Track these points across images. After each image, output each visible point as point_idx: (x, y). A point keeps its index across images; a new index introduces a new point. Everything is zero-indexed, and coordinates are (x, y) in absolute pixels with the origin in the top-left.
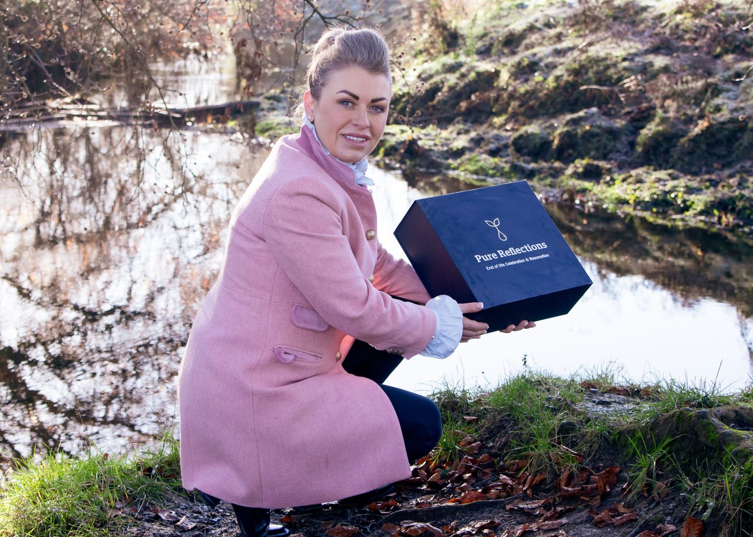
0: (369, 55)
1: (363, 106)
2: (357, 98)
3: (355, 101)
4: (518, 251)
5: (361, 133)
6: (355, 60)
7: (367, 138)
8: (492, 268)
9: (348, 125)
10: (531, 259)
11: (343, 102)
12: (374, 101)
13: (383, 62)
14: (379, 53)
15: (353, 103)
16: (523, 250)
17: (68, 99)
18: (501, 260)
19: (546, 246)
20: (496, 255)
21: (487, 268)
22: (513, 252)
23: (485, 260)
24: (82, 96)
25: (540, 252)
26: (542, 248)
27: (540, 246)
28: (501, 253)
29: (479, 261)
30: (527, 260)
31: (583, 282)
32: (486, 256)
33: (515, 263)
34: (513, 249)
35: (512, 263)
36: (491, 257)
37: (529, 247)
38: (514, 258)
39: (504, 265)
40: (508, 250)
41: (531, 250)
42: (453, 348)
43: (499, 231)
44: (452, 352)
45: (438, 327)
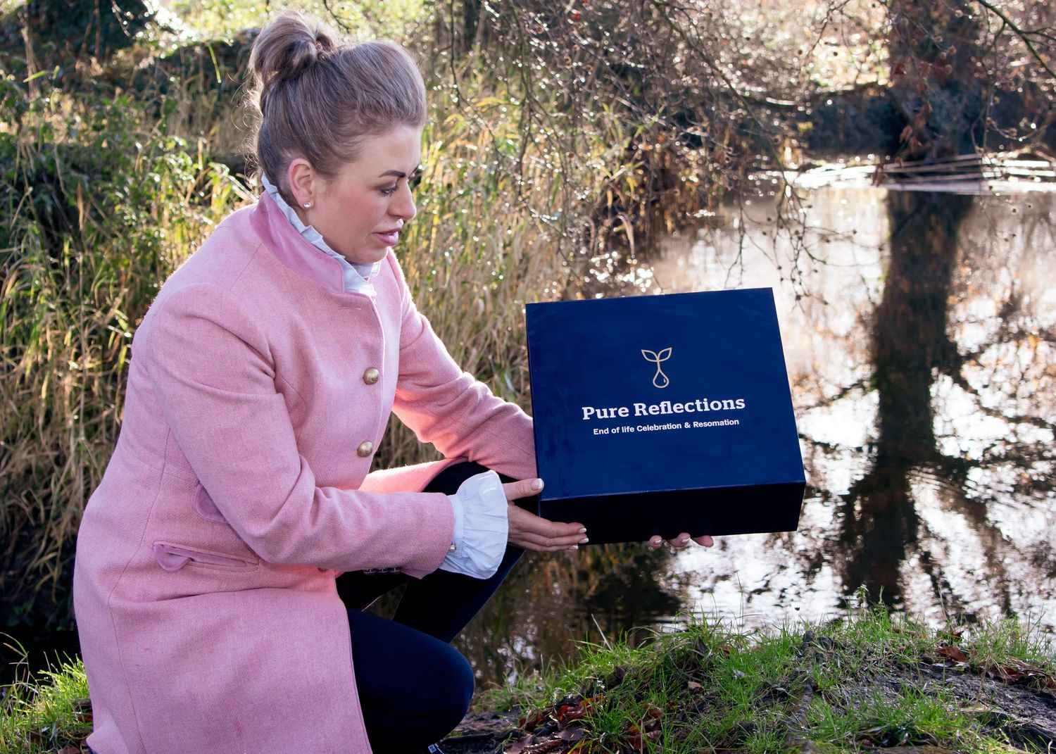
4: (678, 408)
8: (606, 431)
10: (696, 424)
16: (690, 407)
17: (1015, 154)
18: (632, 420)
19: (743, 406)
20: (627, 410)
21: (595, 431)
22: (666, 409)
23: (599, 416)
24: (1033, 150)
25: (722, 415)
26: (732, 407)
27: (729, 405)
28: (640, 409)
29: (586, 418)
30: (687, 425)
31: (785, 479)
32: (605, 411)
33: (659, 428)
34: (669, 403)
35: (651, 428)
36: (616, 413)
37: (706, 404)
38: (661, 419)
39: (632, 430)
40: (658, 405)
41: (707, 409)
42: (489, 566)
43: (659, 370)
44: (489, 571)
45: (459, 532)
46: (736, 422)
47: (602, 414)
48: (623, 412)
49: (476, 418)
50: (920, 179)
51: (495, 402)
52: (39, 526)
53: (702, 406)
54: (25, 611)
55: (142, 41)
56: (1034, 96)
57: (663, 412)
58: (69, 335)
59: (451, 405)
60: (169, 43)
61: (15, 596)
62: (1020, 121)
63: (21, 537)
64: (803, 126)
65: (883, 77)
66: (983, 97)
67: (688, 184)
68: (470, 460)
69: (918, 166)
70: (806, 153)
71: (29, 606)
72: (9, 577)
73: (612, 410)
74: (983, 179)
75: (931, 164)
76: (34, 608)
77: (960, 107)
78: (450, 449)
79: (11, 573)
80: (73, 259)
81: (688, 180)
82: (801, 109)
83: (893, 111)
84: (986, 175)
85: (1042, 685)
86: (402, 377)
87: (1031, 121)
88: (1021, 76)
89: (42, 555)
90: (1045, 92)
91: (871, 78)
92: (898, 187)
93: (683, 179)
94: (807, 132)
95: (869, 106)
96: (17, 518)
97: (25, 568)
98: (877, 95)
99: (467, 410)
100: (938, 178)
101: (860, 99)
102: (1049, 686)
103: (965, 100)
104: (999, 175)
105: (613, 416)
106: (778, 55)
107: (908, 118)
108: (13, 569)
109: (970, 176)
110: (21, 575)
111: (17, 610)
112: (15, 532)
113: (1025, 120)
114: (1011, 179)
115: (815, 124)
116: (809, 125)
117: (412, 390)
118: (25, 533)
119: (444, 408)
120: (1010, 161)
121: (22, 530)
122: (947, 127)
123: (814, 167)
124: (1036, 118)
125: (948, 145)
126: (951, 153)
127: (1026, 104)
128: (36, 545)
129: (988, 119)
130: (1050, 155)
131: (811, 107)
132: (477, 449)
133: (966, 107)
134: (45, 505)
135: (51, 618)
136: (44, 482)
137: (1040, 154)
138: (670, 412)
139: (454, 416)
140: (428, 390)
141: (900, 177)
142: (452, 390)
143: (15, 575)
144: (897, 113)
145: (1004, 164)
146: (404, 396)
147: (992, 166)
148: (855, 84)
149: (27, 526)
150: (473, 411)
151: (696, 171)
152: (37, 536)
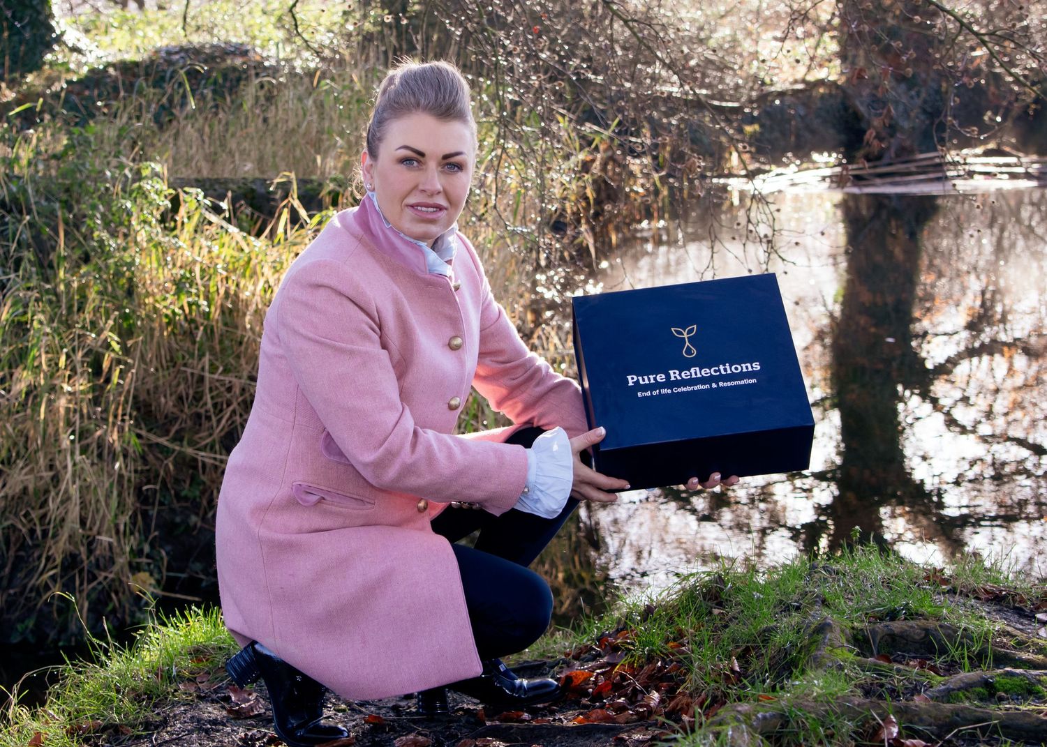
0: (437, 95)
1: (432, 165)
2: (422, 154)
3: (421, 159)
4: (705, 372)
5: (430, 201)
6: (418, 105)
7: (440, 208)
8: (648, 394)
9: (414, 192)
10: (721, 384)
11: (404, 161)
12: (446, 157)
13: (456, 105)
14: (451, 93)
15: (419, 162)
16: (715, 371)
17: (979, 150)
18: (669, 384)
19: (759, 368)
20: (663, 376)
21: (639, 394)
22: (696, 374)
23: (641, 382)
24: (999, 145)
25: (742, 375)
26: (750, 369)
27: (747, 367)
28: (674, 375)
29: (631, 384)
30: (714, 385)
31: (797, 422)
32: (646, 377)
33: (691, 388)
34: (697, 369)
35: (685, 389)
36: (655, 379)
37: (728, 368)
38: (692, 382)
39: (669, 391)
40: (689, 370)
41: (729, 372)
42: (555, 507)
43: (687, 343)
44: (555, 512)
45: (532, 477)
46: (754, 381)
47: (645, 380)
48: (661, 378)
49: (540, 389)
50: (878, 181)
51: (555, 377)
52: (36, 546)
53: (725, 370)
54: (27, 627)
55: (51, 64)
56: (998, 87)
57: (694, 376)
58: (63, 358)
59: (521, 379)
60: (80, 64)
61: (17, 614)
62: (984, 115)
63: (17, 557)
64: (749, 129)
65: (833, 72)
66: (943, 89)
67: (632, 195)
68: (535, 425)
69: (875, 167)
70: (754, 158)
71: (31, 623)
72: (9, 595)
73: (652, 377)
74: (947, 178)
75: (890, 164)
76: (35, 625)
77: (919, 102)
78: (518, 415)
79: (12, 591)
80: (68, 285)
81: (632, 190)
82: (747, 110)
83: (846, 109)
84: (949, 174)
85: (1014, 601)
86: (482, 355)
87: (996, 114)
88: (984, 67)
89: (41, 574)
90: (1010, 83)
91: (821, 74)
92: (855, 190)
93: (627, 189)
94: (753, 135)
95: (819, 104)
96: (13, 539)
97: (25, 586)
98: (827, 91)
99: (534, 383)
100: (898, 179)
101: (810, 97)
102: (1020, 602)
103: (923, 95)
104: (962, 173)
105: (652, 381)
106: (720, 54)
107: (863, 116)
108: (12, 588)
109: (931, 176)
110: (22, 593)
111: (20, 627)
112: (12, 553)
113: (989, 113)
114: (976, 177)
115: (762, 126)
116: (756, 127)
117: (492, 365)
118: (22, 553)
119: (515, 382)
120: (973, 157)
121: (17, 551)
122: (906, 125)
123: (765, 172)
124: (1002, 111)
125: (908, 143)
126: (911, 151)
127: (991, 97)
128: (37, 563)
129: (949, 118)
130: (1018, 150)
131: (758, 107)
132: (541, 416)
133: (925, 102)
134: (41, 525)
135: (52, 634)
136: (40, 502)
137: (1007, 149)
138: (699, 375)
139: (523, 388)
140: (503, 366)
141: (858, 179)
142: (523, 365)
143: (15, 593)
144: (851, 111)
145: (968, 161)
146: (482, 373)
147: (955, 164)
148: (804, 81)
149: (23, 546)
150: (538, 385)
151: (641, 181)
152: (36, 555)
